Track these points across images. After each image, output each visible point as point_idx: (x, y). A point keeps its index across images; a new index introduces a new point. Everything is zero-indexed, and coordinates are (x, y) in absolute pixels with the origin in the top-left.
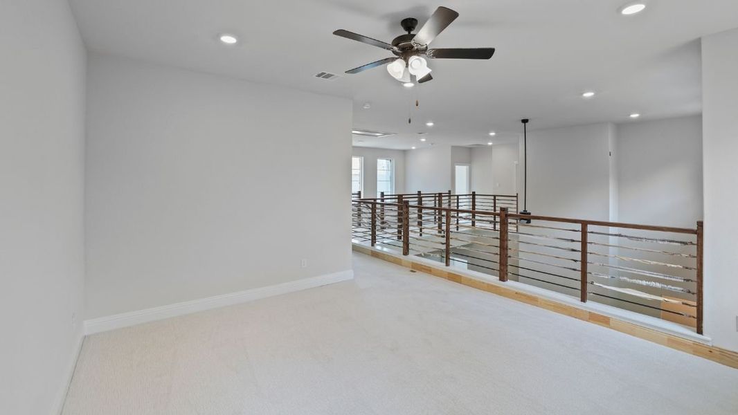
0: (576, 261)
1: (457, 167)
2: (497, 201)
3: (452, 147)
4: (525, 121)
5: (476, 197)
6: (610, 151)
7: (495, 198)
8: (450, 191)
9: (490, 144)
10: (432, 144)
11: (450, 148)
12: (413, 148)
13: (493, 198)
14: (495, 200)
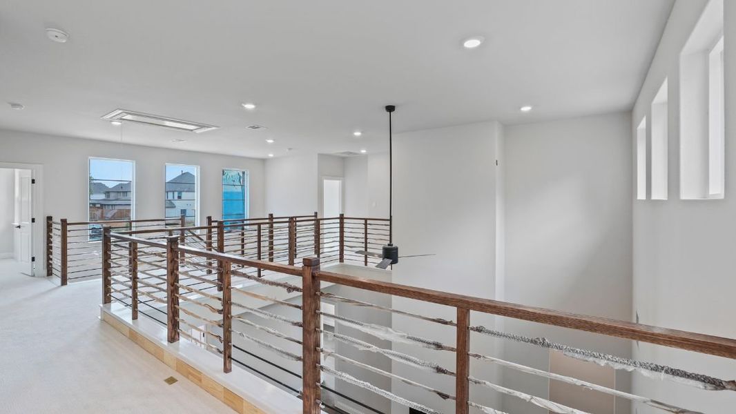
0: (445, 397)
1: (326, 183)
2: (368, 226)
3: (319, 154)
4: (390, 109)
5: (345, 221)
6: (496, 159)
7: (366, 222)
8: (316, 213)
9: (363, 151)
10: (290, 149)
11: (317, 156)
12: (271, 155)
13: (363, 221)
14: (366, 224)
